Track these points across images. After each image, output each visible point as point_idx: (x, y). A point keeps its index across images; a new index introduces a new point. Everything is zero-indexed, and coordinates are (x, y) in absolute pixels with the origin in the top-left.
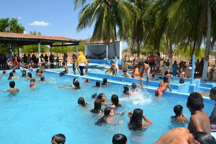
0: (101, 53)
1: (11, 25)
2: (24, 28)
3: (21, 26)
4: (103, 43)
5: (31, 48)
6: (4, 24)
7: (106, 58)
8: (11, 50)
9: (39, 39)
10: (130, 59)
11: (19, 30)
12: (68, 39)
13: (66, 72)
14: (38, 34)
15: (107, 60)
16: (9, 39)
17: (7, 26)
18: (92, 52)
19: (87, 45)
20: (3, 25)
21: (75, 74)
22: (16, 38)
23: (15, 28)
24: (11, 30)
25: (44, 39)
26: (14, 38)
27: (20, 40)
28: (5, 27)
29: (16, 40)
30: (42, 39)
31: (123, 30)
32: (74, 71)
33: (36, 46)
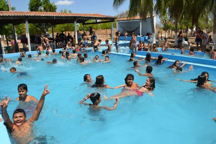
0: (133, 30)
1: (44, 4)
2: (56, 6)
3: (53, 5)
4: (139, 19)
5: (63, 27)
6: (38, 3)
7: (139, 35)
8: (45, 30)
9: (75, 17)
10: (162, 35)
11: (52, 9)
12: (101, 15)
13: (109, 50)
14: (69, 13)
15: (140, 37)
16: (46, 18)
17: (41, 5)
18: (124, 29)
19: (120, 21)
20: (37, 5)
21: (117, 52)
22: (54, 17)
23: (48, 7)
24: (45, 9)
25: (81, 17)
26: (51, 17)
27: (57, 18)
28: (39, 7)
29: (53, 19)
30: (79, 17)
31: (162, 3)
32: (117, 49)
33: (67, 25)
